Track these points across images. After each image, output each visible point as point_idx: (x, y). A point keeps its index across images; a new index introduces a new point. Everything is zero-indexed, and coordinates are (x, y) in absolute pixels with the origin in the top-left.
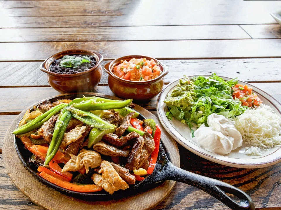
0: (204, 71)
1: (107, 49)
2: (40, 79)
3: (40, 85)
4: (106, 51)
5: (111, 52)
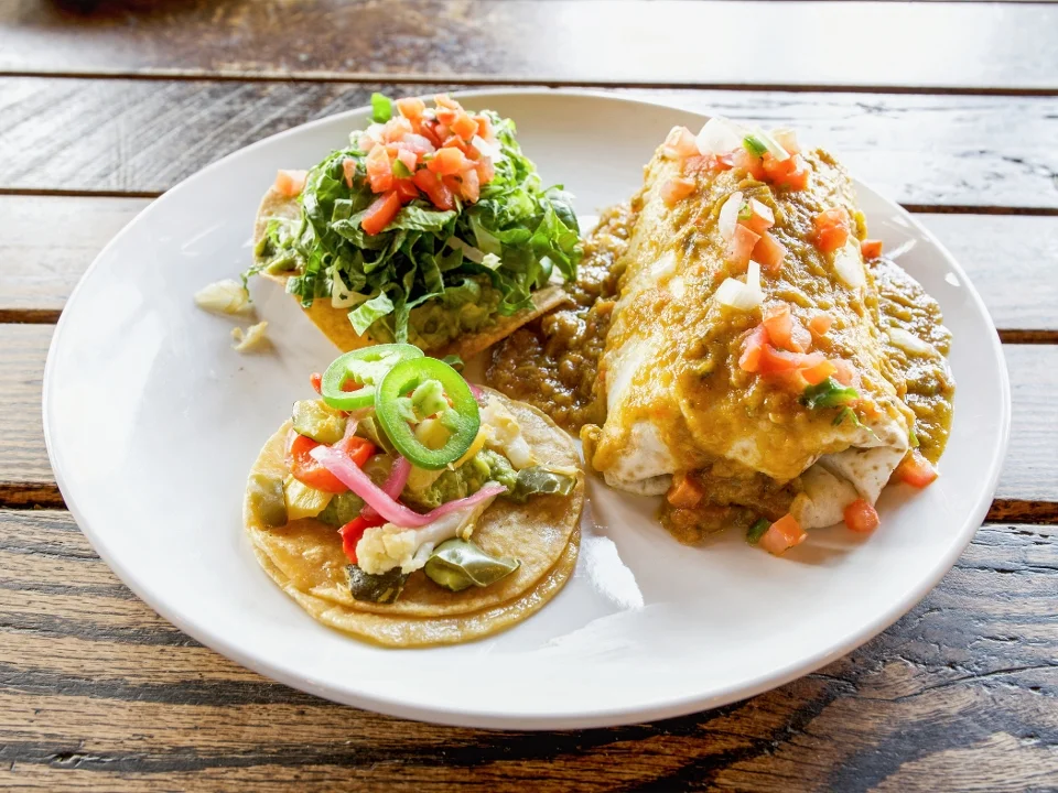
0: (982, 152)
1: (477, 33)
2: (137, 160)
3: (136, 188)
4: (475, 41)
5: (499, 49)
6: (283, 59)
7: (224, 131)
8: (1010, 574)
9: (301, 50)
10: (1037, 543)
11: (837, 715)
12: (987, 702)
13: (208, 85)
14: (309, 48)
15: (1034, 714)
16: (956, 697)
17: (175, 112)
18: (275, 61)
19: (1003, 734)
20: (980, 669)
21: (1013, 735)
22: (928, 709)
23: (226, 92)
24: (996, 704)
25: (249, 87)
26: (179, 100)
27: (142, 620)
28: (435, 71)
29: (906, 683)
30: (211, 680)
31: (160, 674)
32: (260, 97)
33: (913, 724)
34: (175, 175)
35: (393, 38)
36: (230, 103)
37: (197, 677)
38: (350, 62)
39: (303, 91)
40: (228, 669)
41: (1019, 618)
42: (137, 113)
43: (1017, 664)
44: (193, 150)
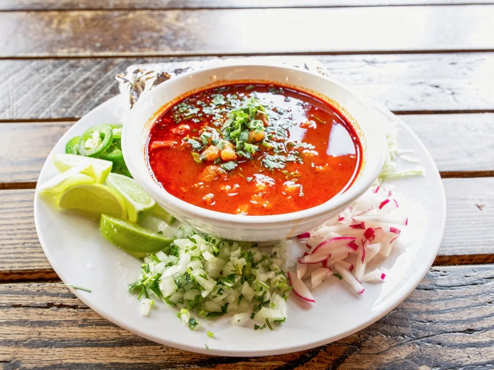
0: (421, 83)
1: (182, 29)
2: (18, 103)
3: (19, 117)
4: (181, 33)
5: (193, 37)
6: (88, 46)
7: (61, 86)
8: (429, 291)
9: (96, 41)
10: (441, 275)
11: (351, 362)
12: (418, 352)
13: (51, 61)
14: (101, 40)
15: (438, 356)
16: (404, 350)
17: (36, 77)
18: (84, 47)
19: (424, 366)
20: (414, 337)
21: (429, 366)
22: (392, 357)
23: (61, 65)
24: (422, 352)
25: (72, 62)
26: (37, 70)
27: (32, 336)
28: (163, 50)
29: (382, 345)
30: (66, 364)
31: (42, 362)
32: (78, 67)
33: (385, 364)
34: (37, 110)
35: (142, 33)
36: (63, 71)
37: (59, 362)
38: (121, 47)
39: (98, 63)
40: (73, 358)
41: (432, 312)
42: (16, 78)
43: (431, 333)
44: (45, 96)
